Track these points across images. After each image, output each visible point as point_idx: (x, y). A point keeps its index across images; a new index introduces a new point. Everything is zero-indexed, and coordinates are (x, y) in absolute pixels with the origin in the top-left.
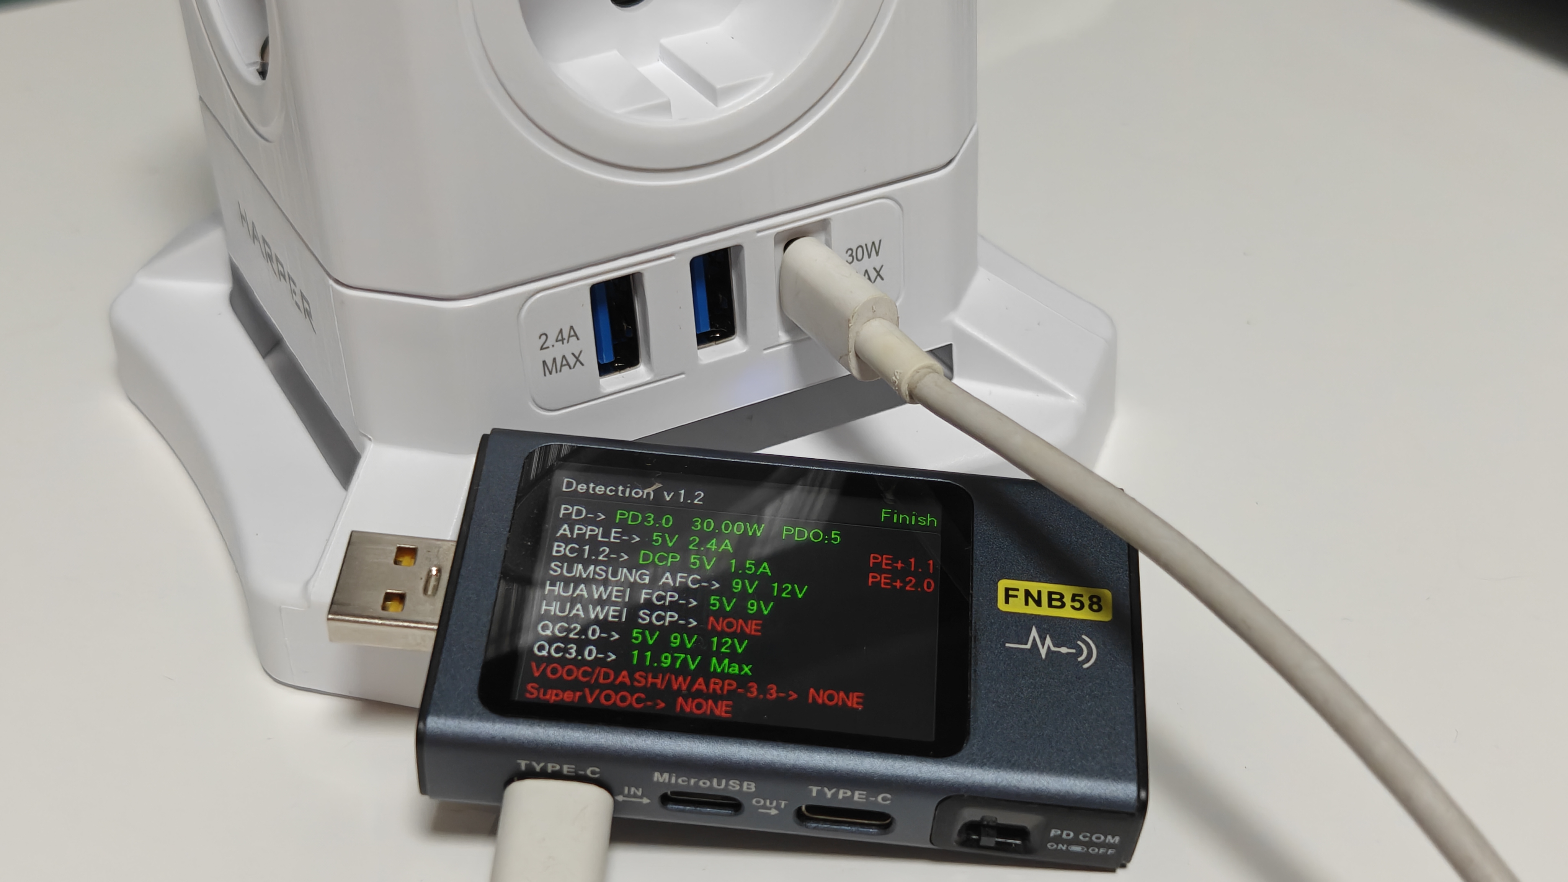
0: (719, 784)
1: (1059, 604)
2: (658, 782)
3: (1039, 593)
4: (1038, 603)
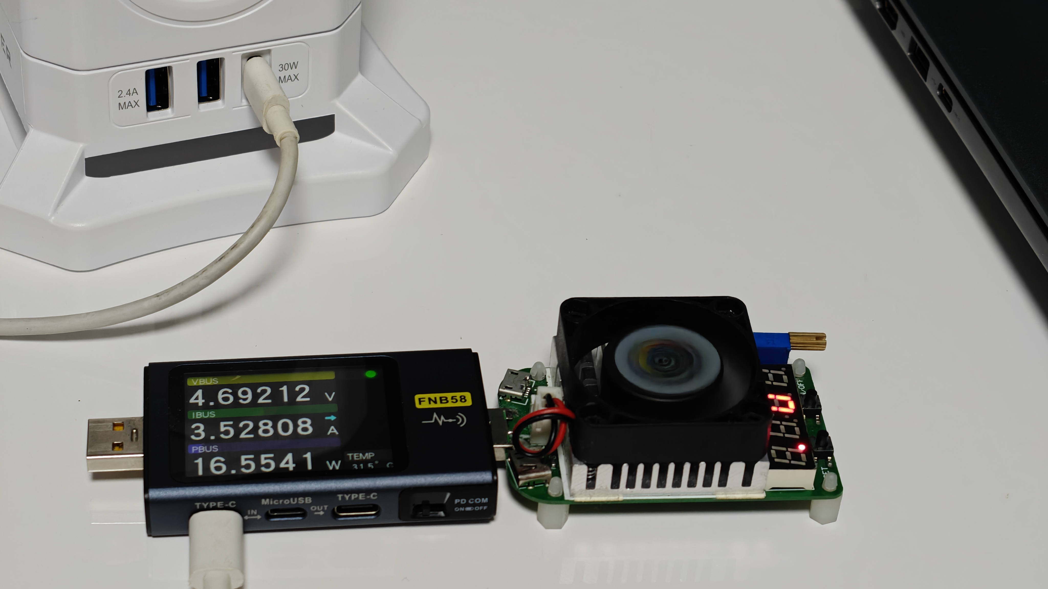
0: (294, 501)
1: (445, 401)
2: (264, 505)
3: (435, 398)
4: (435, 402)
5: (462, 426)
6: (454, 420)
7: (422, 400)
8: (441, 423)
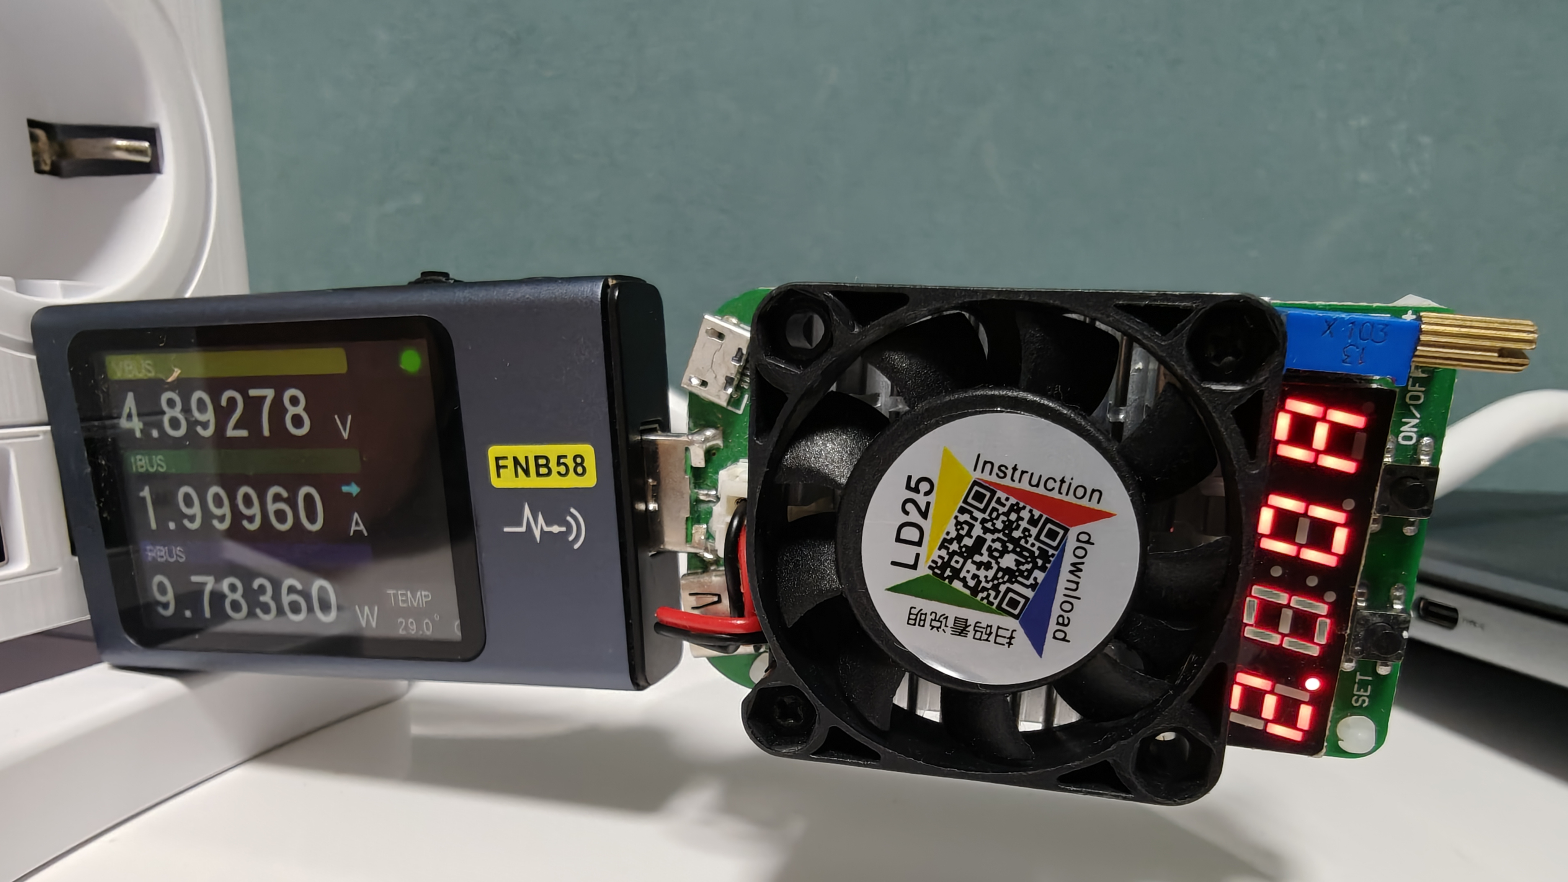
3: (526, 458)
4: (527, 472)
5: (576, 546)
6: (563, 529)
7: (501, 463)
8: (537, 534)
